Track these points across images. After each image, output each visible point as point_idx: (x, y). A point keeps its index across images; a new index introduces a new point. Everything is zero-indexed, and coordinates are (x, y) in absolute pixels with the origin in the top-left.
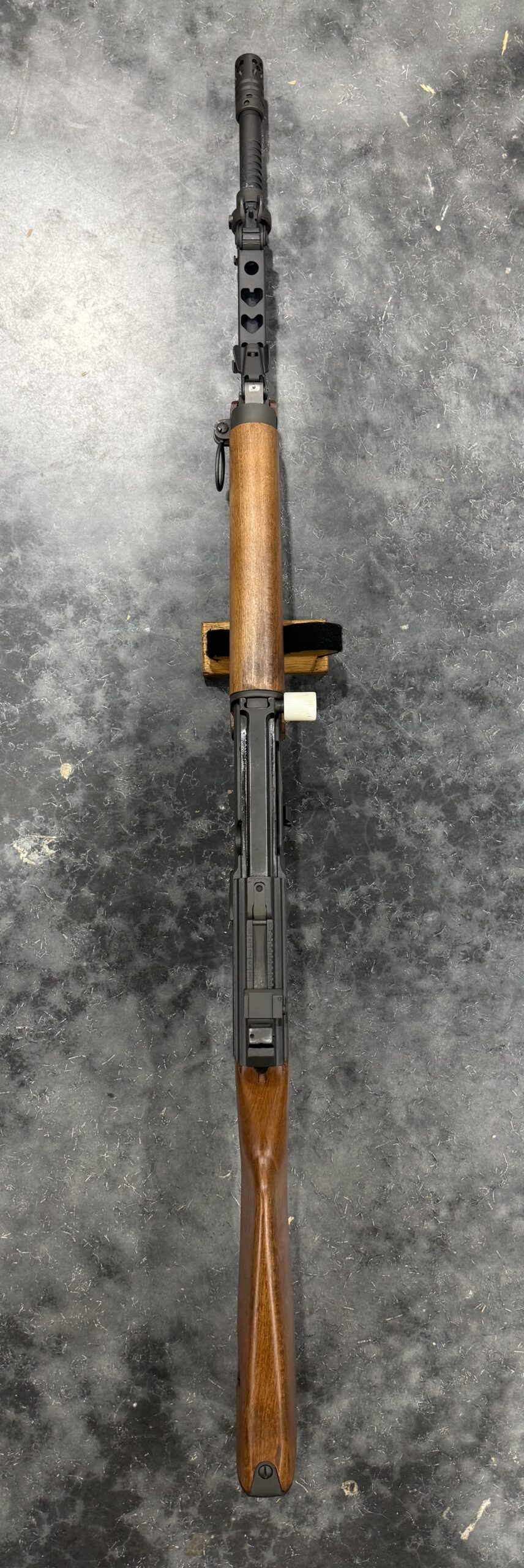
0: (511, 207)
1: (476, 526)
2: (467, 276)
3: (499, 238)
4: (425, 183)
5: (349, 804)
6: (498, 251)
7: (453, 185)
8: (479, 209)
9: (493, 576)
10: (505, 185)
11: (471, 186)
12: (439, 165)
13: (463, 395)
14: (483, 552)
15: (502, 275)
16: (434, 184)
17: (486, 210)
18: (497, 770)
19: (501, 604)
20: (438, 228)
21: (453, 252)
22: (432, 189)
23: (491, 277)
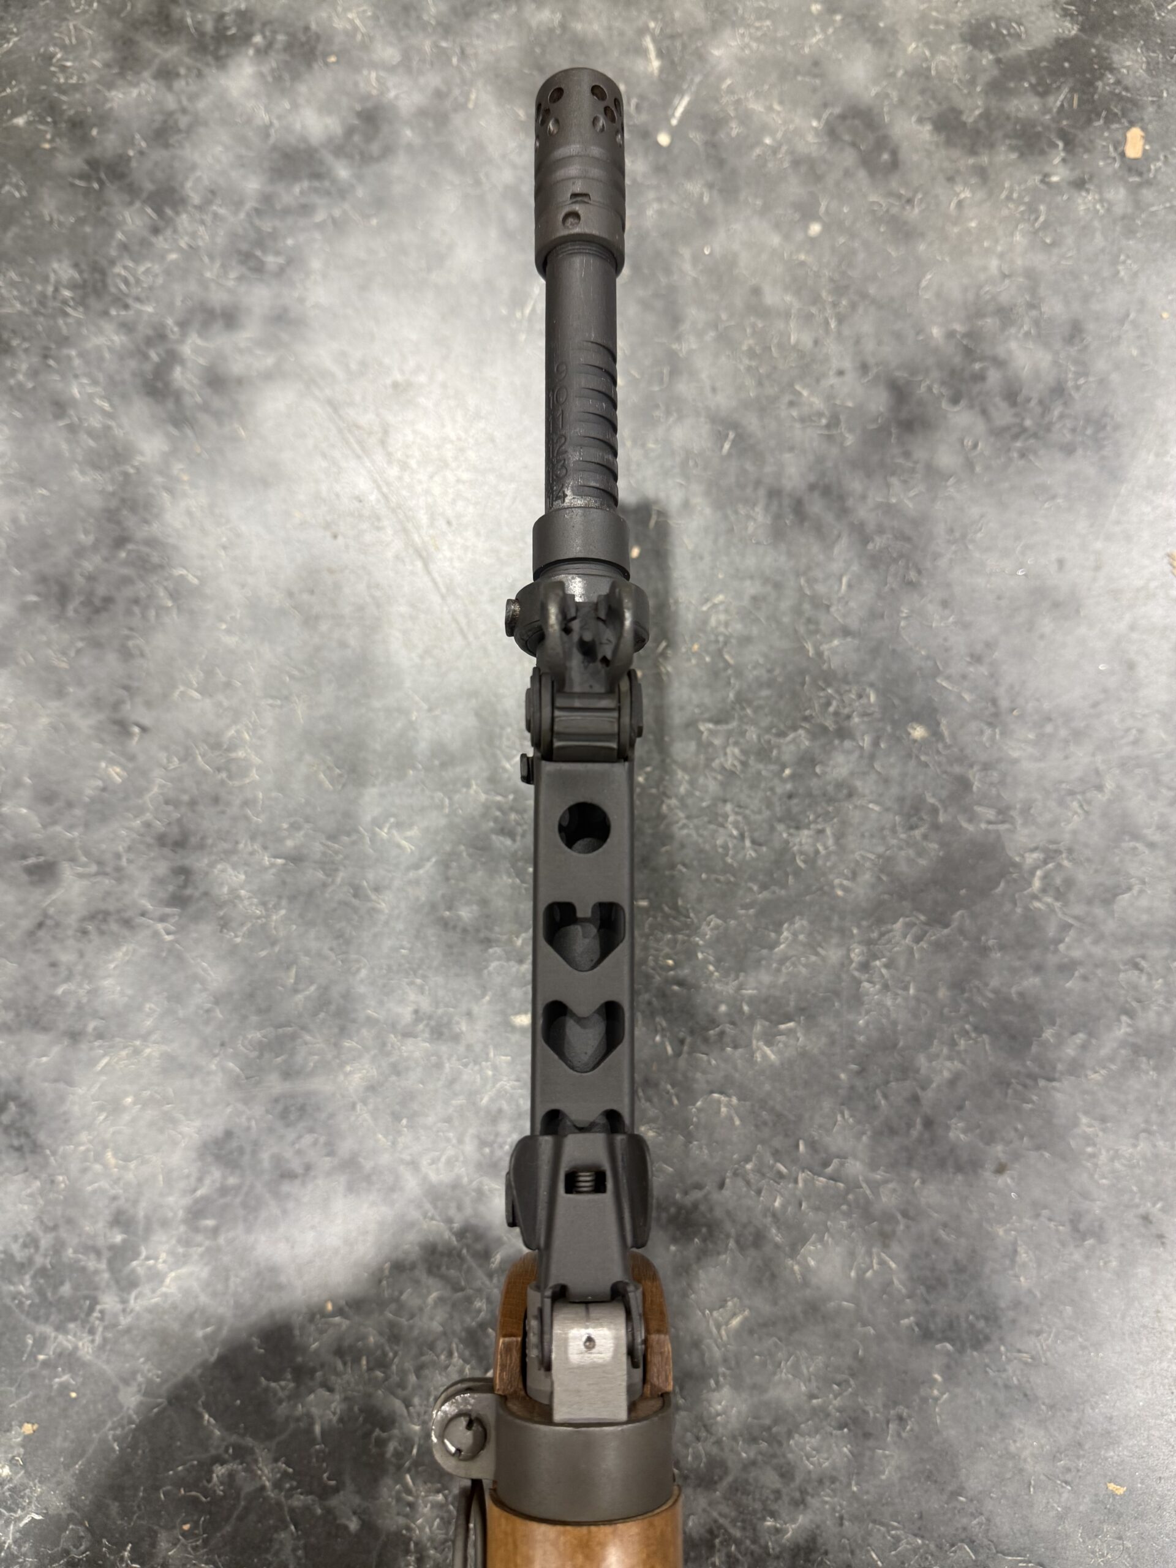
0: (825, 105)
1: (711, 784)
2: (722, 235)
3: (796, 163)
4: (642, 52)
5: (336, 1490)
6: (794, 188)
7: (701, 57)
8: (756, 106)
9: (746, 907)
10: (816, 64)
11: (741, 61)
12: (673, 20)
13: (697, 488)
14: (725, 847)
15: (799, 236)
16: (660, 54)
17: (770, 109)
18: (734, 1424)
19: (766, 978)
20: (664, 139)
21: (694, 187)
22: (655, 64)
23: (775, 240)
